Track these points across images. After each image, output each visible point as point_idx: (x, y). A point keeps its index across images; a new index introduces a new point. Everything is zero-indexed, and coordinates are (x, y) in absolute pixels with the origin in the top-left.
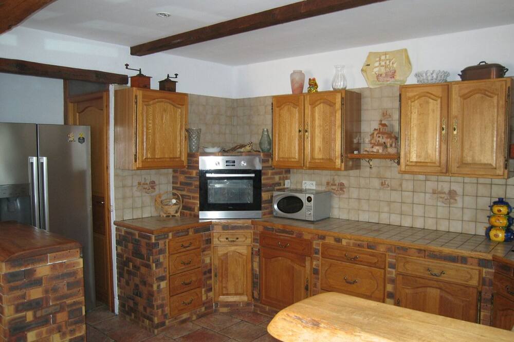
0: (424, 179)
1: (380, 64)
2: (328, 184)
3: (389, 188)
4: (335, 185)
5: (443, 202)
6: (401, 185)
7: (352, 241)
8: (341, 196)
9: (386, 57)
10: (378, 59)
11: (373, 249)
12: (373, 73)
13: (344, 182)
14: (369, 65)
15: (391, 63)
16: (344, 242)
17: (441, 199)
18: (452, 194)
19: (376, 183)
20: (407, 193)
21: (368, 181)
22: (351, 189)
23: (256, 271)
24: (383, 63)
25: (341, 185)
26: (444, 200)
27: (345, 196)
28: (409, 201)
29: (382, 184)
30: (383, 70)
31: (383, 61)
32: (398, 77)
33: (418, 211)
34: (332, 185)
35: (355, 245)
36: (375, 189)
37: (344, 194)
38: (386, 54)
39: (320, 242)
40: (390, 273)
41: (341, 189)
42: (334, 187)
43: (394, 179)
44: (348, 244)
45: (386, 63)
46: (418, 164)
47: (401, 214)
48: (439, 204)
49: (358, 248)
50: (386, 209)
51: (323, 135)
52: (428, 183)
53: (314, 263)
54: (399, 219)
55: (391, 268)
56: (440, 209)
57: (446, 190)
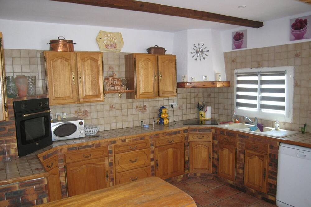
0: (132, 102)
1: (107, 39)
2: (76, 112)
3: (115, 109)
4: (81, 112)
5: (141, 112)
6: (121, 106)
7: (132, 139)
8: (86, 119)
9: (110, 35)
10: (106, 36)
11: (143, 140)
12: (103, 43)
13: (87, 110)
14: (101, 38)
15: (113, 39)
16: (127, 141)
17: (140, 111)
18: (145, 107)
19: (107, 107)
20: (124, 110)
21: (102, 106)
22: (92, 113)
23: (63, 183)
24: (109, 39)
25: (85, 112)
26: (141, 111)
27: (89, 118)
28: (126, 114)
29: (111, 107)
30: (109, 43)
31: (109, 37)
32: (117, 48)
33: (130, 118)
34: (79, 113)
35: (134, 140)
36: (107, 111)
37: (88, 117)
38: (110, 33)
39: (113, 145)
40: (151, 149)
41: (86, 114)
42: (81, 114)
43: (117, 103)
44: (130, 141)
45: (111, 39)
46: (145, 94)
47: (122, 122)
48: (140, 113)
49: (135, 142)
50: (114, 121)
51: (92, 80)
52: (134, 103)
53: (110, 159)
54: (121, 125)
55: (151, 146)
56: (140, 116)
57: (142, 106)
